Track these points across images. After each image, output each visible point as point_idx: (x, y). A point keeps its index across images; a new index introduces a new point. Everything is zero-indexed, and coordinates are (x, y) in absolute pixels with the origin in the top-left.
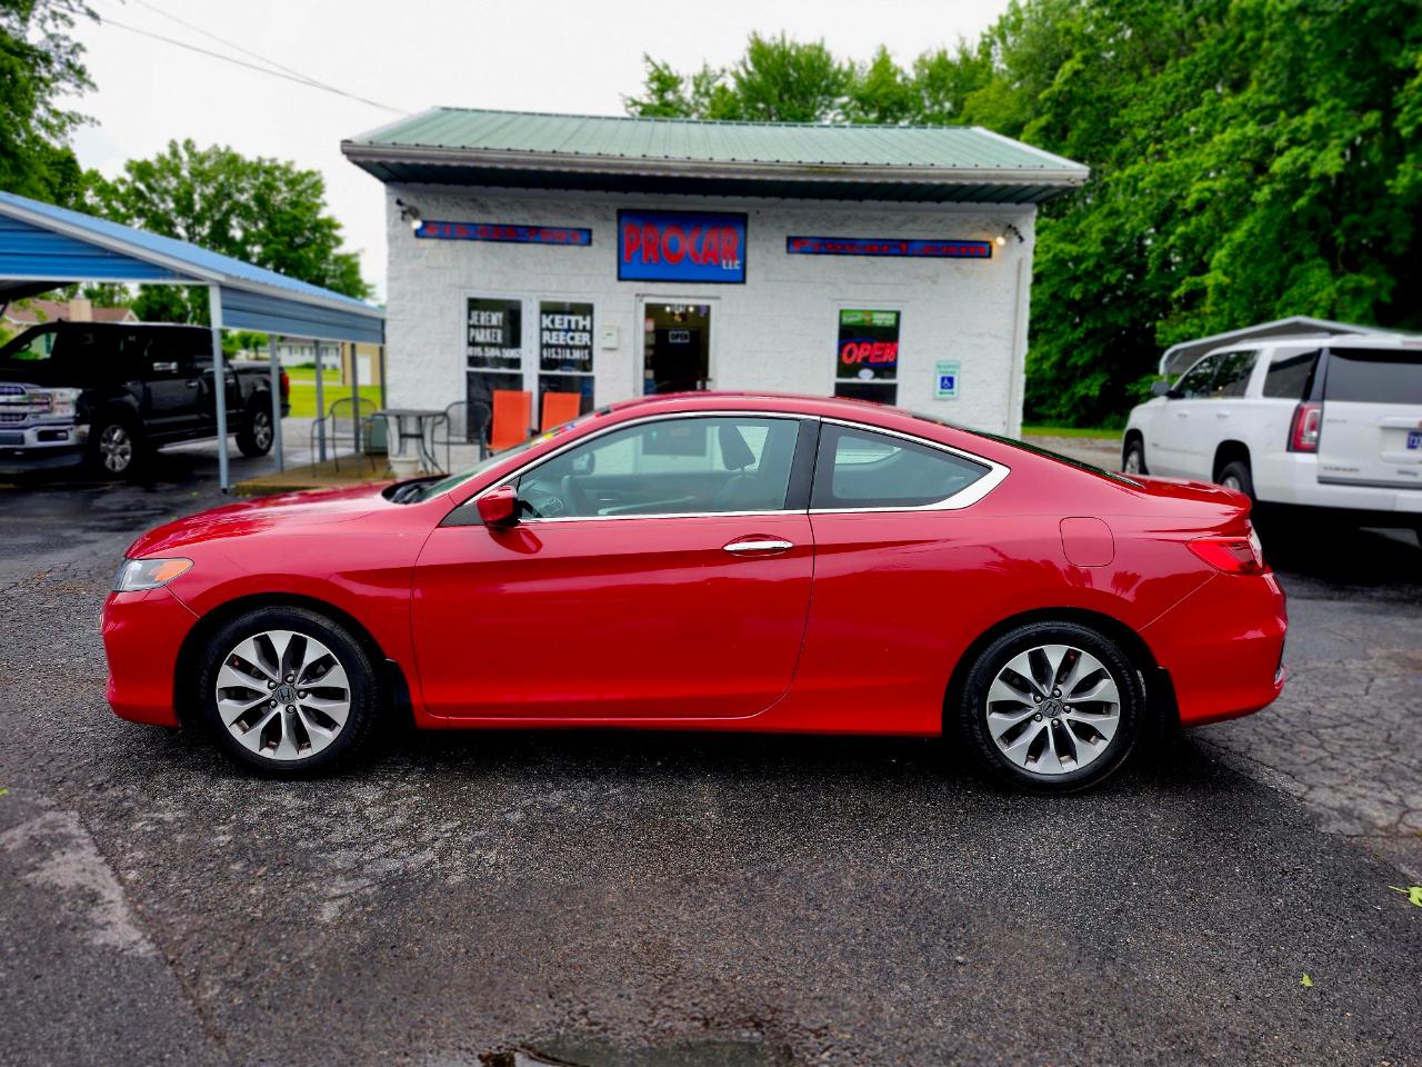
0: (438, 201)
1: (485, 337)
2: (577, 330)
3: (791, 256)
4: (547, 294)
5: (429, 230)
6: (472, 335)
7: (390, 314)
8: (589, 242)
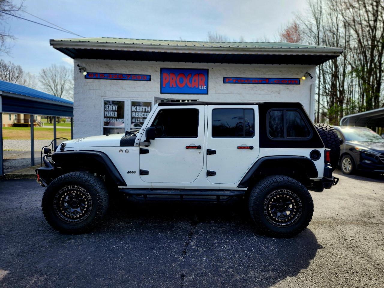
0: (93, 65)
1: (111, 115)
2: (145, 112)
3: (224, 84)
4: (134, 99)
5: (90, 76)
6: (106, 114)
7: (75, 106)
8: (150, 80)
